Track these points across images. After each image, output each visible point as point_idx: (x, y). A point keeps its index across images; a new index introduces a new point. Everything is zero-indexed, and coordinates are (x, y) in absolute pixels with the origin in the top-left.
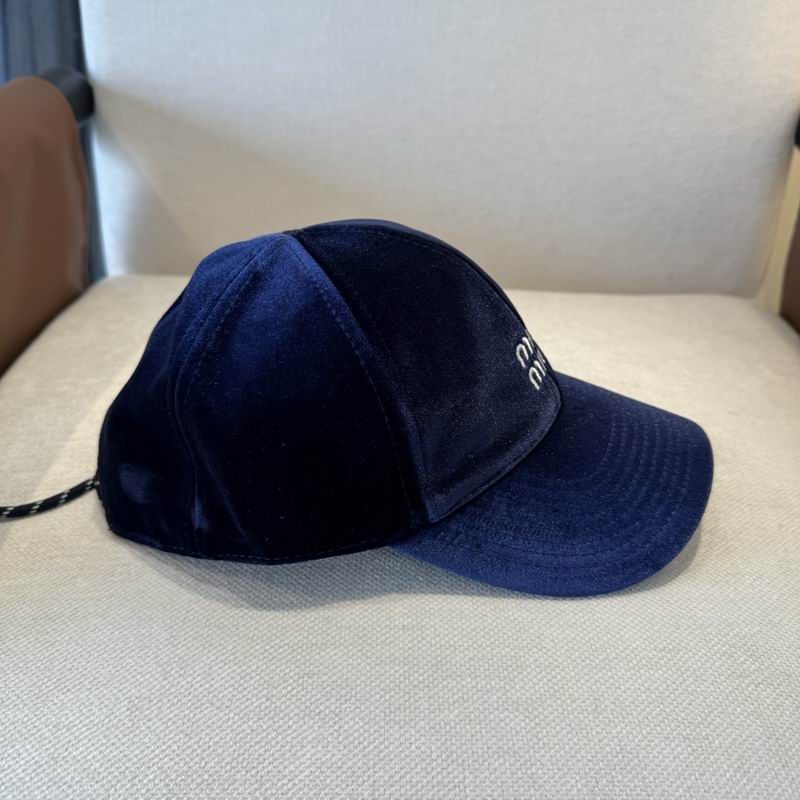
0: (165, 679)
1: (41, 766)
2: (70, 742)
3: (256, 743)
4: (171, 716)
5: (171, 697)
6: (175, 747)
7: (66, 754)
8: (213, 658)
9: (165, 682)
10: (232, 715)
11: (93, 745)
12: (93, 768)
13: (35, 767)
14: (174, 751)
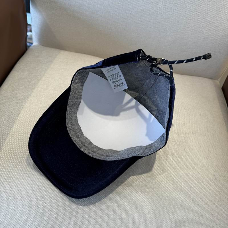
0: (37, 201)
1: (8, 219)
2: (15, 214)
3: (56, 221)
4: (38, 211)
5: (38, 206)
6: (38, 219)
7: (14, 217)
8: (49, 196)
9: (37, 202)
10: (51, 213)
11: (20, 216)
12: (20, 221)
13: (7, 219)
14: (38, 220)
